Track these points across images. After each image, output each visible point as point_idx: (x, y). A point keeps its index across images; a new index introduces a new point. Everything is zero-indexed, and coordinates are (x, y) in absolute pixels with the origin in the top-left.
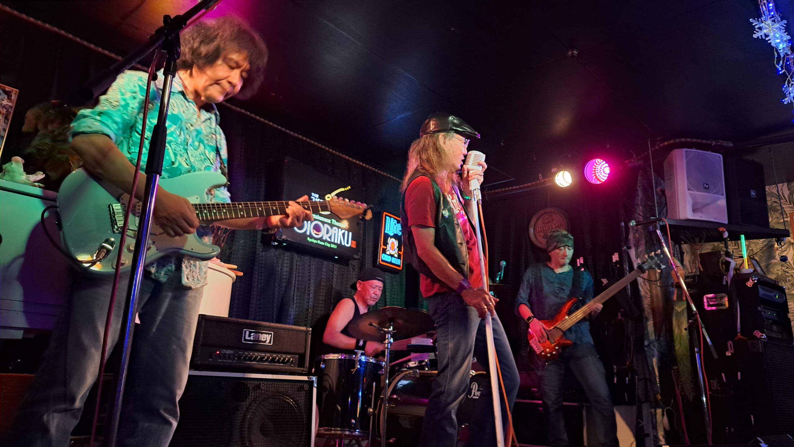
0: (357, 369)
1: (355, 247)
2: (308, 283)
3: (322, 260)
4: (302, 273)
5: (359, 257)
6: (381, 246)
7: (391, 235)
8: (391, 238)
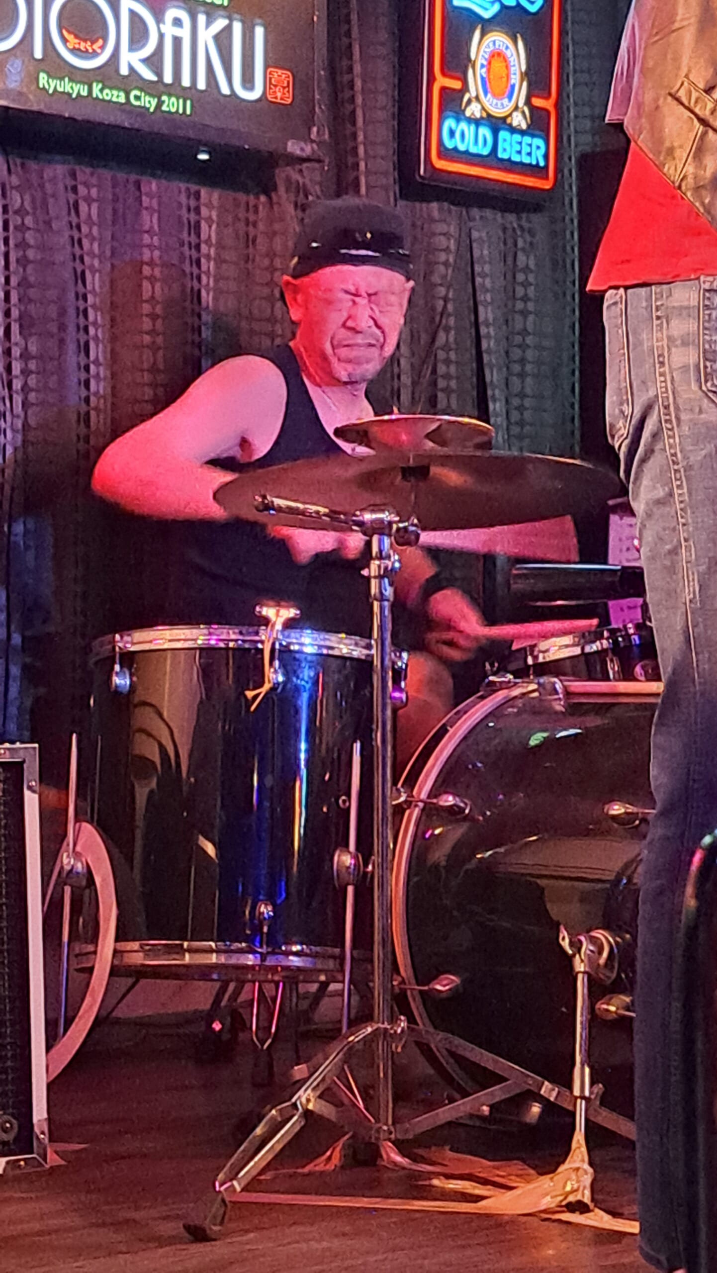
0: (273, 689)
1: (289, 101)
2: (77, 294)
3: (133, 177)
4: (42, 247)
5: (315, 146)
6: (431, 79)
7: (487, 15)
8: (483, 34)
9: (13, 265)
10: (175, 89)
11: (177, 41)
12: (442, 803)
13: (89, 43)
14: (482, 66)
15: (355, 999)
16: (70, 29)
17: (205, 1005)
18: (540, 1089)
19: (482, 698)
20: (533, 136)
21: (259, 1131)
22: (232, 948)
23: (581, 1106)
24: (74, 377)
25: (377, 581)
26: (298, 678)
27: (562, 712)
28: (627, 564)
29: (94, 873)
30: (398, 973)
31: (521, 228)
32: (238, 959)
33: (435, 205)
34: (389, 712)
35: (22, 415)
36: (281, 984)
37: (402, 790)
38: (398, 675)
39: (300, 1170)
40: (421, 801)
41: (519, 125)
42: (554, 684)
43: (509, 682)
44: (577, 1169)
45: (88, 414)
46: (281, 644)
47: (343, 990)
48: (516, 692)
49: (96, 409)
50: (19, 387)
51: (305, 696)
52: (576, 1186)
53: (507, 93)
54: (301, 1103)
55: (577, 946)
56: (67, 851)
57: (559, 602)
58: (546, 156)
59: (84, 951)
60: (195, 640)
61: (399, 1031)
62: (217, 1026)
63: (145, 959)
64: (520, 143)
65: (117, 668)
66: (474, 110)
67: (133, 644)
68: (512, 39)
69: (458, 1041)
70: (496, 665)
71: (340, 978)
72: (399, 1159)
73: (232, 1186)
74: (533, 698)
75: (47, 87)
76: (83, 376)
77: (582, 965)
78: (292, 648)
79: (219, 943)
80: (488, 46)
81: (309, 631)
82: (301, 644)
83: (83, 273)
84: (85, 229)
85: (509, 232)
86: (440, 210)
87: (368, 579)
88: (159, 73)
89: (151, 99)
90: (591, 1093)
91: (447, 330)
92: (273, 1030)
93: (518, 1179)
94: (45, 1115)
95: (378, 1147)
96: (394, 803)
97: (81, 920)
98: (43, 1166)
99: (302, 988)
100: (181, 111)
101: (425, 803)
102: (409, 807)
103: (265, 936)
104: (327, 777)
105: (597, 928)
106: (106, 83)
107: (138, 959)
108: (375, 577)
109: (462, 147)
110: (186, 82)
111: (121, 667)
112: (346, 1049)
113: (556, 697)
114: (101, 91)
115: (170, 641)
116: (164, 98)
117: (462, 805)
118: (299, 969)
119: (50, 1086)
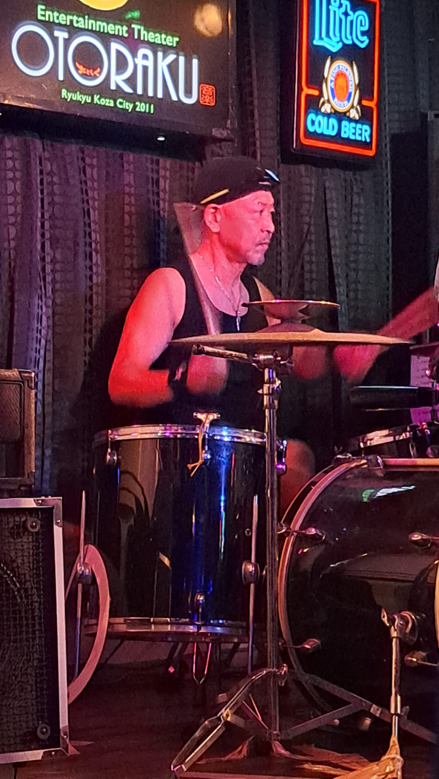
0: (204, 463)
1: (213, 104)
2: (85, 223)
3: (119, 152)
4: (63, 194)
5: (229, 132)
6: (300, 89)
7: (334, 50)
8: (332, 62)
9: (46, 206)
10: (144, 98)
11: (145, 69)
12: (308, 533)
13: (91, 70)
14: (332, 81)
15: (256, 652)
16: (81, 62)
17: (164, 657)
18: (370, 709)
19: (333, 468)
20: (363, 124)
21: (197, 734)
22: (180, 621)
23: (395, 719)
24: (83, 273)
25: (268, 397)
26: (219, 456)
27: (382, 477)
28: (422, 386)
29: (96, 575)
30: (283, 639)
31: (356, 180)
32: (184, 628)
33: (302, 168)
34: (275, 478)
35: (52, 297)
36: (210, 644)
37: (283, 525)
38: (281, 455)
39: (222, 759)
40: (296, 531)
41: (354, 117)
42: (377, 459)
43: (349, 458)
44: (393, 759)
45: (91, 296)
46: (209, 436)
47: (248, 648)
48: (353, 465)
49: (97, 293)
50: (50, 280)
51: (224, 467)
52: (392, 769)
53: (347, 97)
54: (223, 717)
55: (392, 621)
56: (80, 562)
57: (380, 409)
58: (371, 136)
59: (90, 623)
60: (157, 433)
61: (283, 673)
62: (172, 670)
63: (127, 628)
64: (355, 128)
65: (109, 451)
66: (326, 108)
67: (119, 435)
68: (349, 64)
69: (319, 679)
70: (341, 448)
71: (247, 641)
72: (283, 751)
73: (181, 767)
74: (365, 468)
75: (66, 97)
76: (89, 273)
77: (396, 632)
78: (215, 438)
79: (172, 619)
80: (335, 69)
81: (226, 428)
82: (221, 436)
83: (89, 210)
84: (89, 183)
85: (349, 182)
86: (306, 170)
87: (263, 395)
88: (134, 88)
89: (130, 104)
90: (401, 711)
91: (311, 242)
92: (206, 672)
93: (356, 764)
94: (67, 724)
95: (271, 745)
96: (279, 533)
97: (88, 604)
98: (65, 755)
99: (224, 646)
100: (147, 111)
101: (298, 533)
102: (288, 536)
103: (200, 615)
104: (237, 517)
105: (406, 611)
106: (102, 95)
107: (123, 628)
108: (266, 394)
109: (319, 131)
110: (151, 93)
111: (112, 450)
112: (250, 683)
113: (378, 468)
114: (99, 99)
115: (141, 434)
116: (138, 103)
117: (320, 534)
118: (221, 634)
119: (69, 706)
